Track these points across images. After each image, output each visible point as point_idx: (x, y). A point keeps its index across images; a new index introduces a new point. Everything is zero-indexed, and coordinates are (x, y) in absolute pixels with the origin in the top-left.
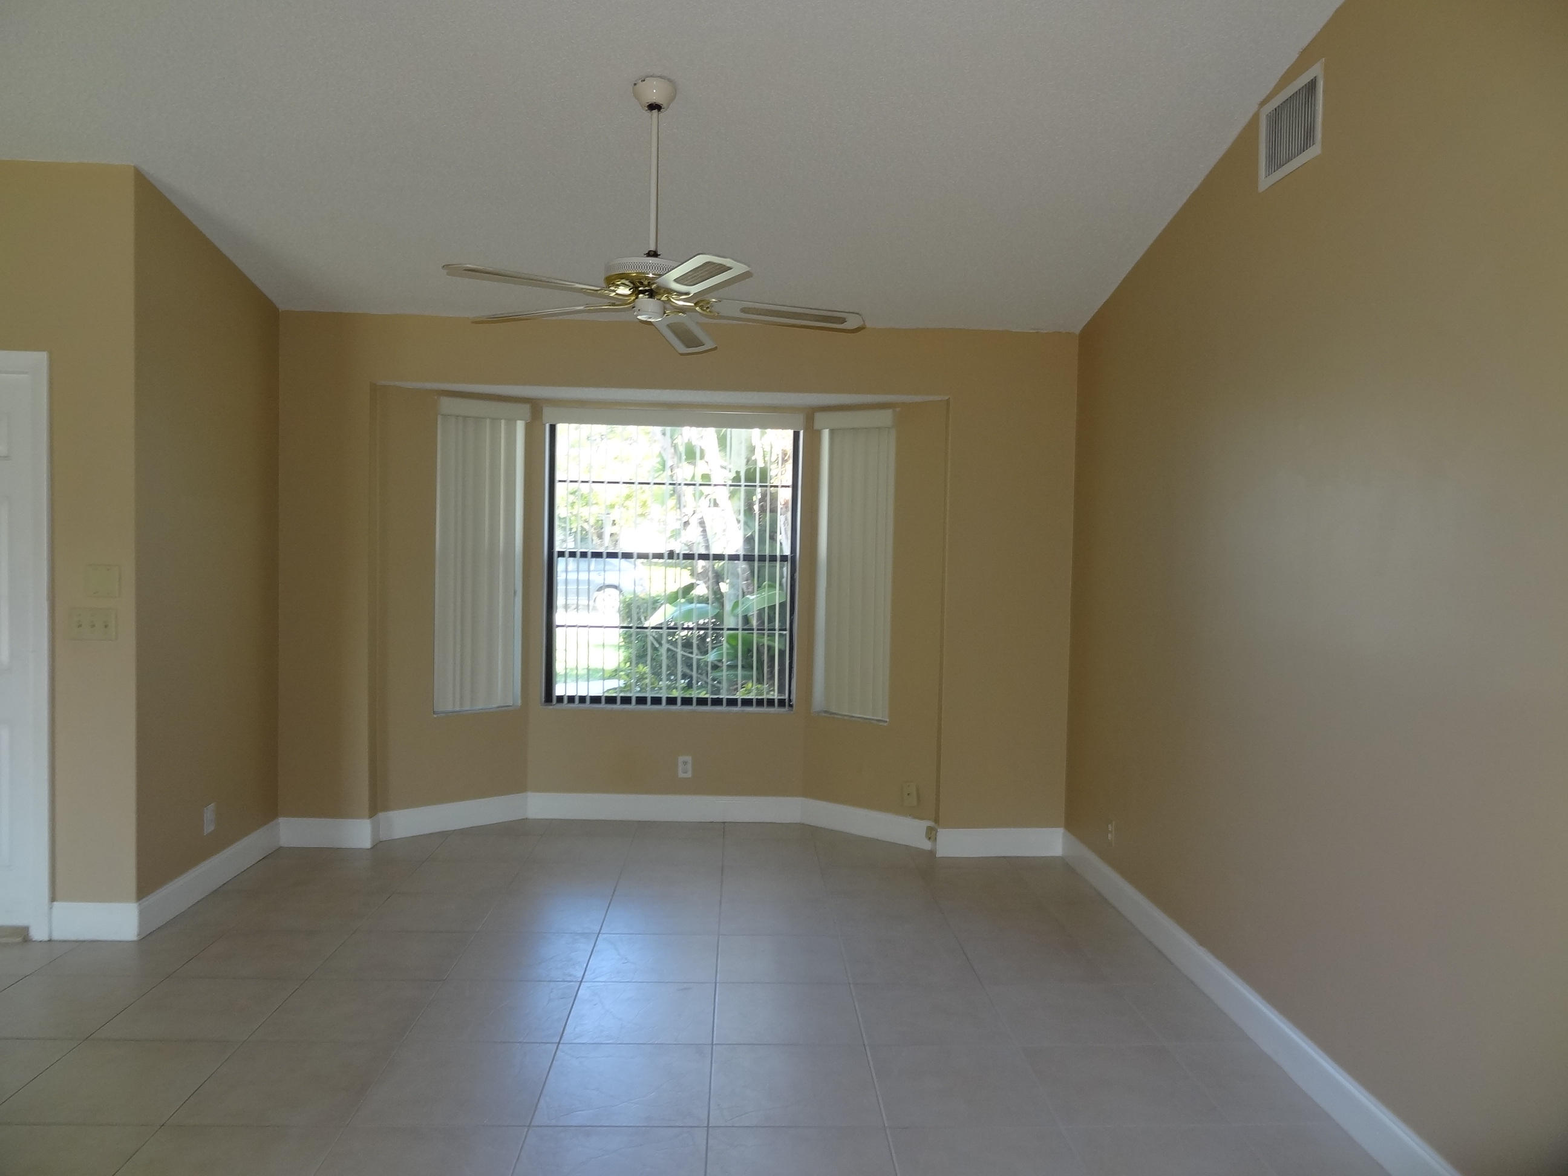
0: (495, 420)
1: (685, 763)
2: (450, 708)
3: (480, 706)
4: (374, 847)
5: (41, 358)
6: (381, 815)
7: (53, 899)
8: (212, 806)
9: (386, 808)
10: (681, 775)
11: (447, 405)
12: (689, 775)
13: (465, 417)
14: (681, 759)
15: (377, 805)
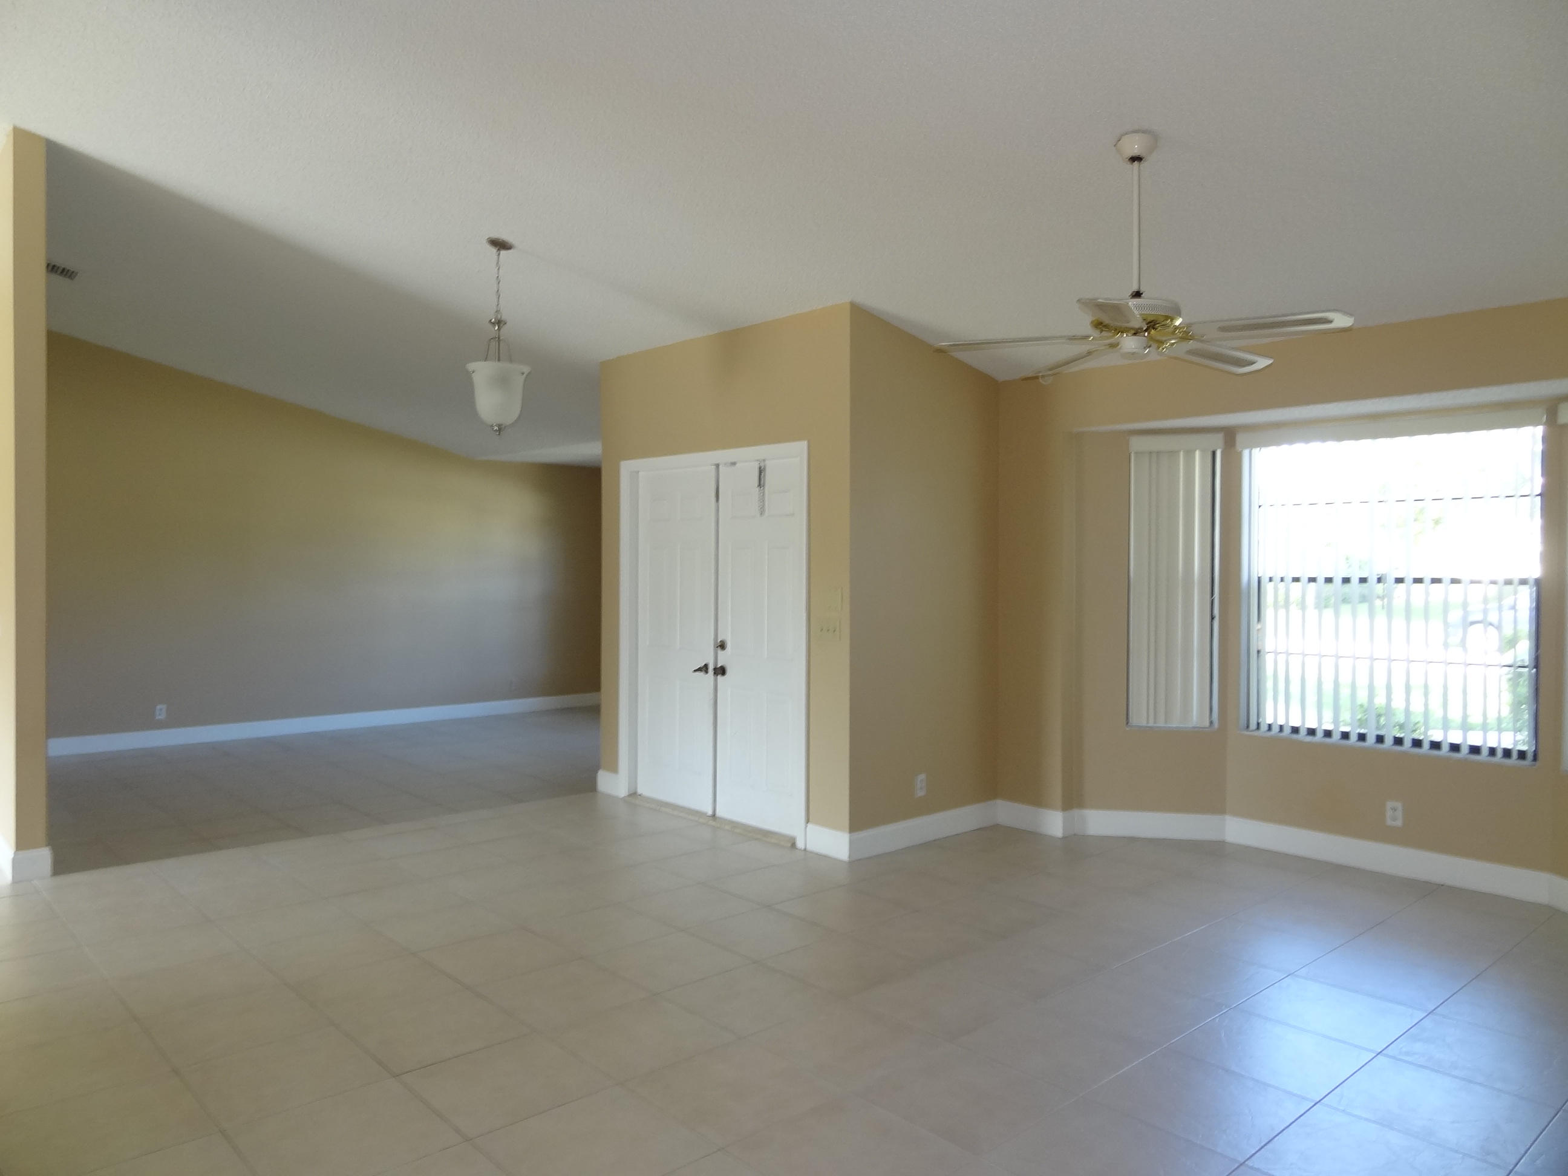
0: (1173, 453)
1: (1394, 809)
2: (1144, 723)
3: (1175, 724)
4: (1064, 838)
5: (802, 446)
6: (1076, 812)
7: (808, 821)
8: (922, 777)
9: (1081, 805)
10: (1389, 822)
11: (1138, 444)
12: (1399, 823)
13: (1158, 453)
14: (1390, 804)
15: (1073, 800)
